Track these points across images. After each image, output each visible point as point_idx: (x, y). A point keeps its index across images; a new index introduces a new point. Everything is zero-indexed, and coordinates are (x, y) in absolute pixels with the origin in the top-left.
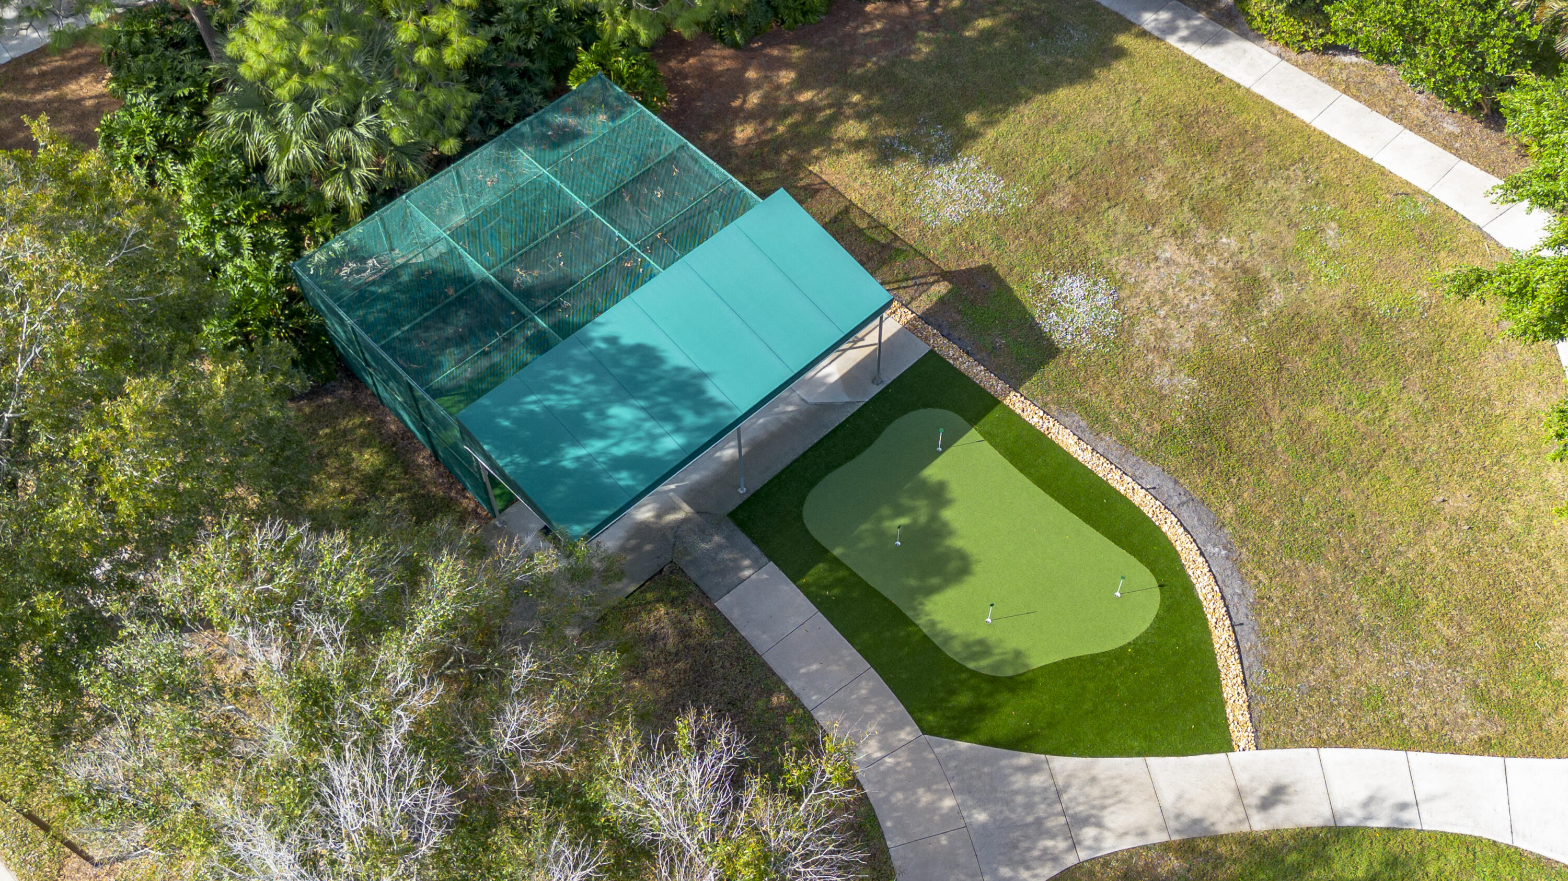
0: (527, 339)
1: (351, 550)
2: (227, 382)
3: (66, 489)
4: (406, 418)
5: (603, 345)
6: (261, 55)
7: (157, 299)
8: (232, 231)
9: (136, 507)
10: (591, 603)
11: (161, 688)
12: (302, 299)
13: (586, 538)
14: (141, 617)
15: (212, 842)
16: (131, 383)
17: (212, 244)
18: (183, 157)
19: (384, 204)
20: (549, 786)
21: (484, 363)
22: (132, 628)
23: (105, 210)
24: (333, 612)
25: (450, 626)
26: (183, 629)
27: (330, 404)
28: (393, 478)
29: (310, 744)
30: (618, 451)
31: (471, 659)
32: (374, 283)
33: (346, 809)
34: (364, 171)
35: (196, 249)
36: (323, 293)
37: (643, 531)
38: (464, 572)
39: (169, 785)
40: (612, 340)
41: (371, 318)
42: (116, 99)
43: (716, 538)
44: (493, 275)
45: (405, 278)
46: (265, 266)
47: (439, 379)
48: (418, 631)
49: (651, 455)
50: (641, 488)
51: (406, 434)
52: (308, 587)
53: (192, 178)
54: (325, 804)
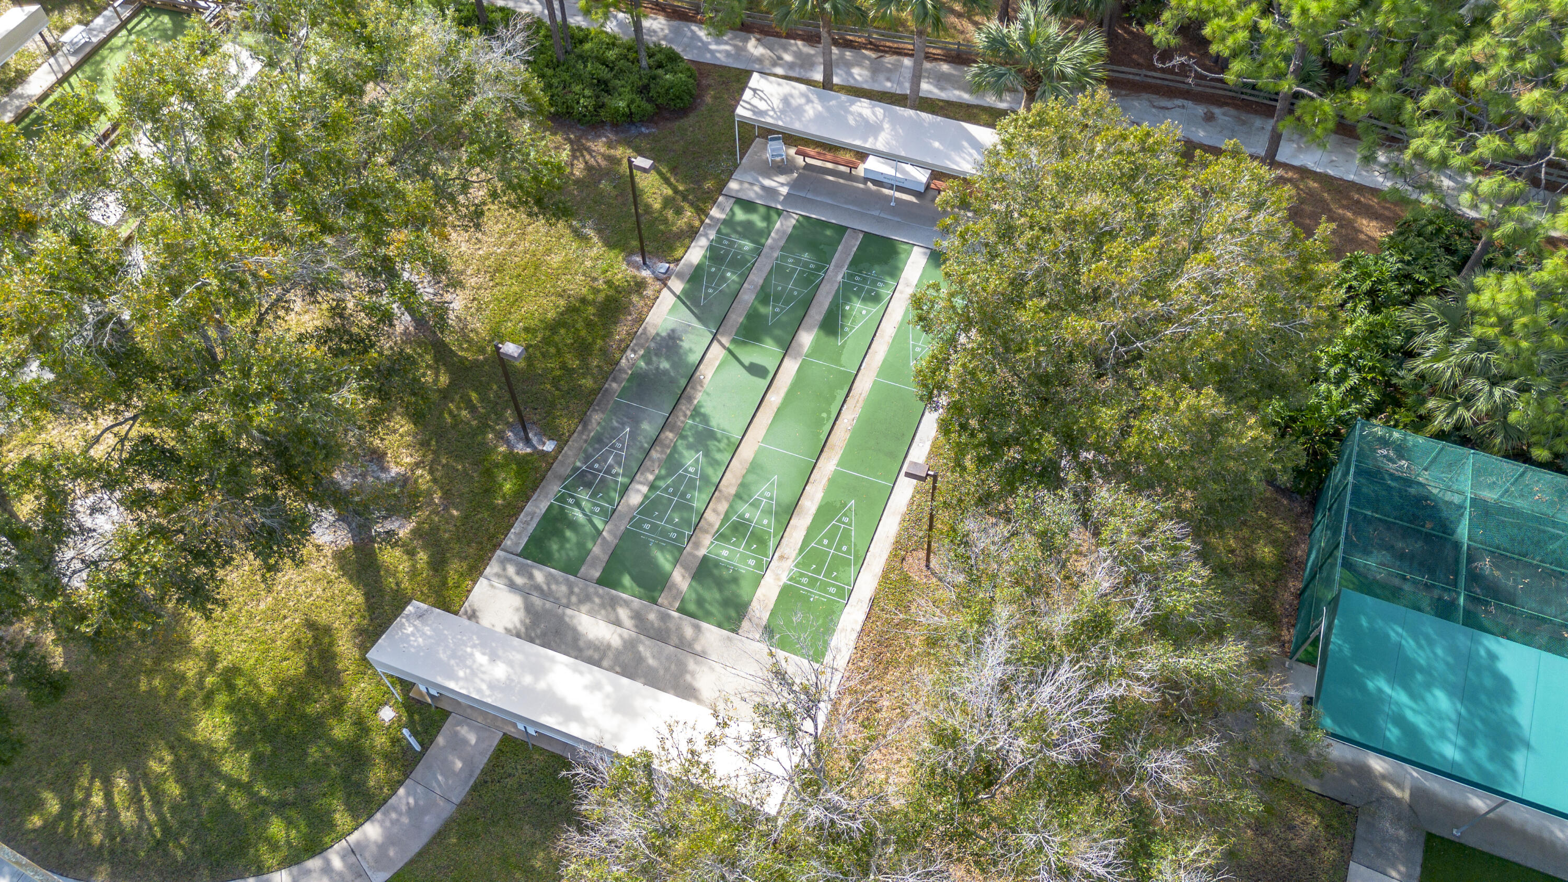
0: (1440, 599)
1: (1202, 584)
2: (1254, 439)
3: (1119, 403)
4: (1313, 556)
5: (1482, 652)
6: (1494, 300)
7: (1272, 365)
8: (1349, 370)
9: (1137, 446)
10: (1283, 765)
11: (1043, 534)
12: (1340, 440)
13: (1327, 733)
14: (1076, 495)
15: (980, 623)
16: (1209, 390)
17: (1331, 366)
18: (1374, 309)
19: (1455, 442)
20: (1141, 812)
21: (1397, 582)
22: (1066, 496)
23: (1303, 298)
24: (1156, 600)
25: (1199, 678)
26: (1085, 524)
27: (1283, 505)
28: (1265, 576)
29: (1071, 641)
30: (1410, 715)
31: (1187, 705)
32: (1391, 475)
33: (1047, 690)
34: (1467, 415)
35: (1321, 359)
36: (1356, 449)
37: (1364, 772)
38: (1241, 664)
39: (995, 576)
40: (1493, 657)
41: (1365, 490)
42: (1377, 247)
43: (1401, 833)
44: (1468, 546)
45: (1412, 491)
46: (1343, 404)
47: (1358, 560)
48: (1182, 660)
49: (1429, 743)
50: (1397, 752)
51: (1301, 565)
52: (1160, 575)
53: (1365, 324)
54: (1043, 675)
